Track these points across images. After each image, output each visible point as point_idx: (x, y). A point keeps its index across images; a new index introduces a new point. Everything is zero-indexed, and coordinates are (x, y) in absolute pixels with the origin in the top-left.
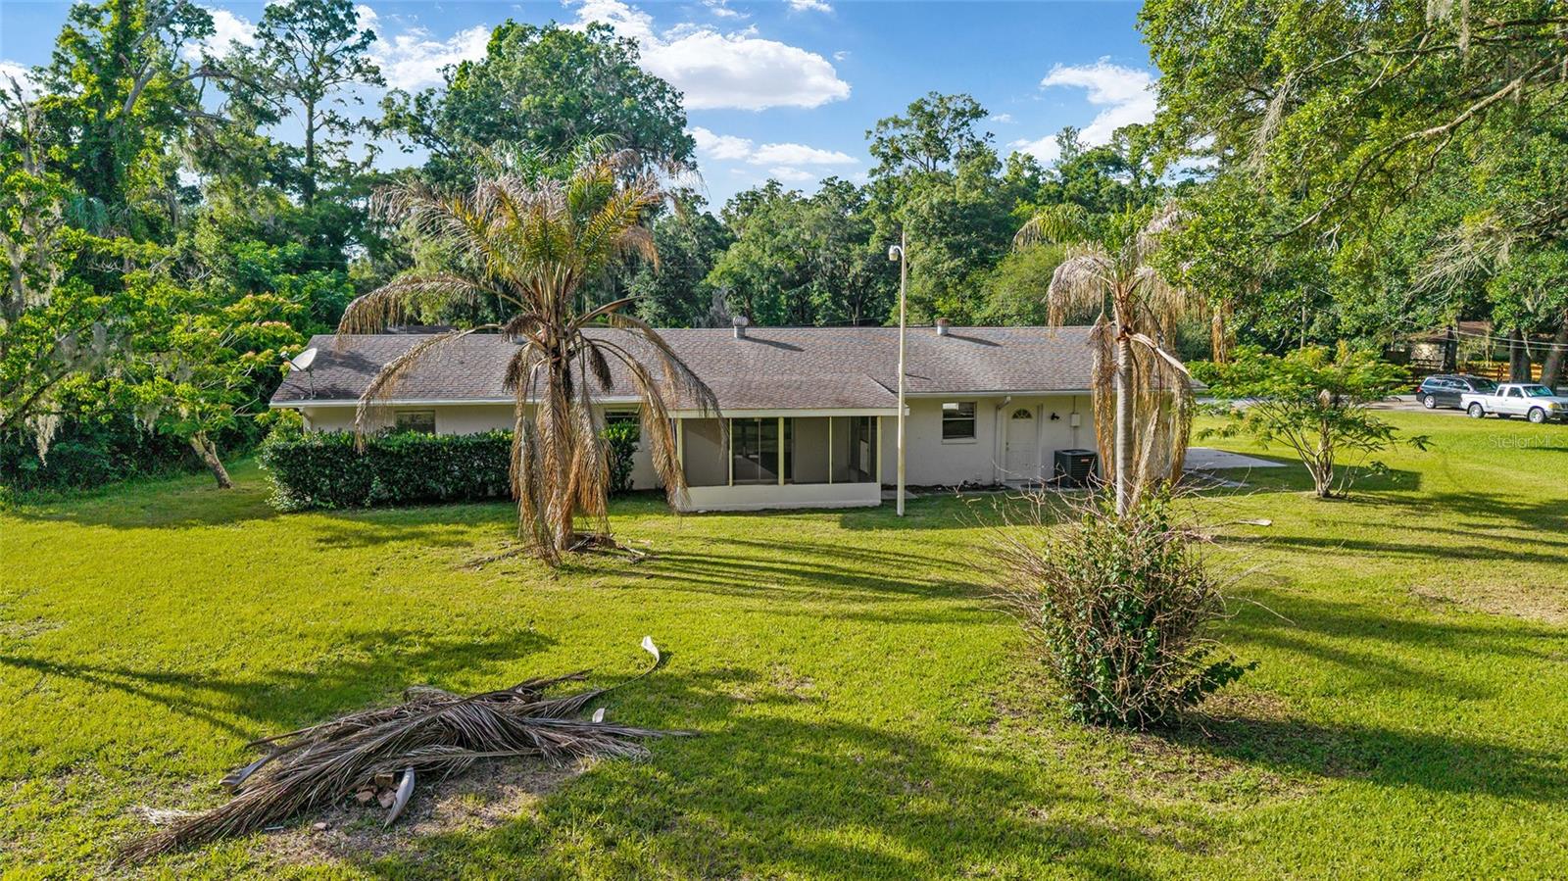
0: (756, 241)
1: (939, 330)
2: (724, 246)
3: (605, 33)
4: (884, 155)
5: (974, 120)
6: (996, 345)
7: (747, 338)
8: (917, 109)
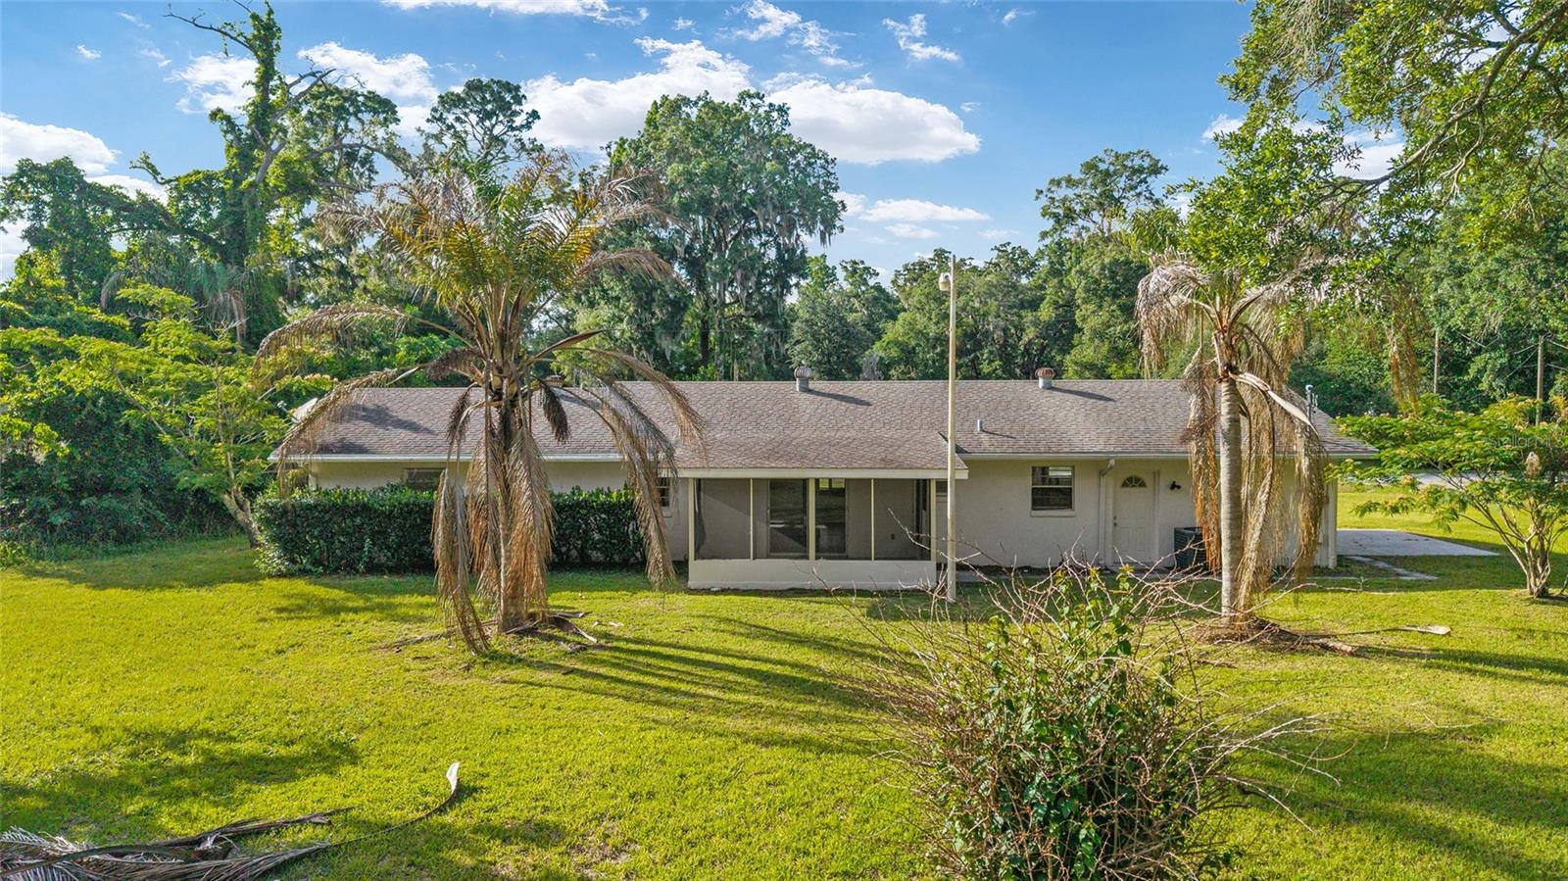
0: (921, 309)
1: (1041, 382)
2: (893, 316)
3: (756, 101)
4: (1056, 216)
5: (1153, 176)
6: (1109, 400)
7: (810, 391)
8: (1090, 167)
